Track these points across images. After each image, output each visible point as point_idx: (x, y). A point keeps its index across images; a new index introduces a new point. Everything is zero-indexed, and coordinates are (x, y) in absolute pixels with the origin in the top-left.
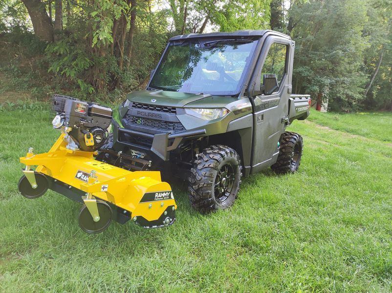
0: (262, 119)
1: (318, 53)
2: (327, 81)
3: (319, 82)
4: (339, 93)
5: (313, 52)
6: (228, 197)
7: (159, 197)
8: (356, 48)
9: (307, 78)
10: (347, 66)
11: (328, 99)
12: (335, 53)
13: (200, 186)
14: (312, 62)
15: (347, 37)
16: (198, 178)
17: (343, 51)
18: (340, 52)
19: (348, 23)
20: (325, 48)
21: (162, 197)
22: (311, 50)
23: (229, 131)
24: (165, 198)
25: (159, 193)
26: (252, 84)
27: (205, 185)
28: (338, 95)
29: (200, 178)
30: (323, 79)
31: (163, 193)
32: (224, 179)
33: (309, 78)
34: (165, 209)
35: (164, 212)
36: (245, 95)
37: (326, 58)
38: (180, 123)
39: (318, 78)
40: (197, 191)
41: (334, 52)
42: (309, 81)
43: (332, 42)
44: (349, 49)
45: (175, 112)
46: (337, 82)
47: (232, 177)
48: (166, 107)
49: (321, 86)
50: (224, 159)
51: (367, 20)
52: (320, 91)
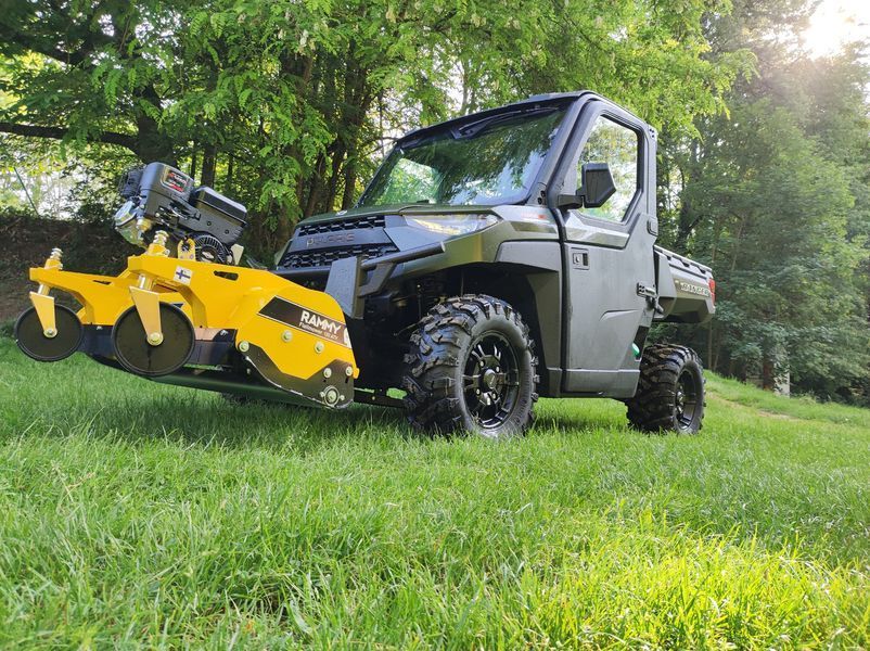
0: (585, 263)
1: (751, 273)
2: (779, 332)
3: (759, 334)
4: (813, 361)
5: (740, 272)
6: (502, 423)
7: (311, 325)
8: (837, 260)
9: (731, 327)
10: (824, 303)
11: (788, 375)
12: (790, 272)
13: (428, 366)
14: (738, 292)
15: (813, 240)
16: (424, 348)
17: (808, 267)
18: (801, 269)
19: (810, 208)
20: (764, 262)
21: (320, 328)
22: (736, 268)
23: (501, 260)
24: (327, 335)
25: (312, 314)
26: (557, 182)
27: (439, 362)
28: (810, 364)
29: (428, 348)
30: (769, 327)
31: (322, 318)
32: (490, 371)
33: (734, 325)
34: (327, 363)
35: (323, 370)
36: (540, 201)
37: (769, 284)
38: (392, 244)
39: (759, 325)
40: (420, 379)
41: (786, 269)
42: (738, 333)
43: (781, 250)
44: (821, 263)
45: (383, 225)
46: (802, 336)
47: (512, 377)
48: (364, 219)
49: (767, 344)
50: (487, 316)
51: (853, 203)
52: (764, 355)
